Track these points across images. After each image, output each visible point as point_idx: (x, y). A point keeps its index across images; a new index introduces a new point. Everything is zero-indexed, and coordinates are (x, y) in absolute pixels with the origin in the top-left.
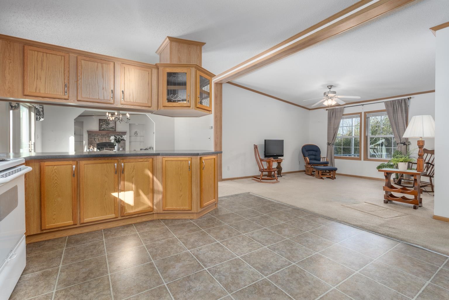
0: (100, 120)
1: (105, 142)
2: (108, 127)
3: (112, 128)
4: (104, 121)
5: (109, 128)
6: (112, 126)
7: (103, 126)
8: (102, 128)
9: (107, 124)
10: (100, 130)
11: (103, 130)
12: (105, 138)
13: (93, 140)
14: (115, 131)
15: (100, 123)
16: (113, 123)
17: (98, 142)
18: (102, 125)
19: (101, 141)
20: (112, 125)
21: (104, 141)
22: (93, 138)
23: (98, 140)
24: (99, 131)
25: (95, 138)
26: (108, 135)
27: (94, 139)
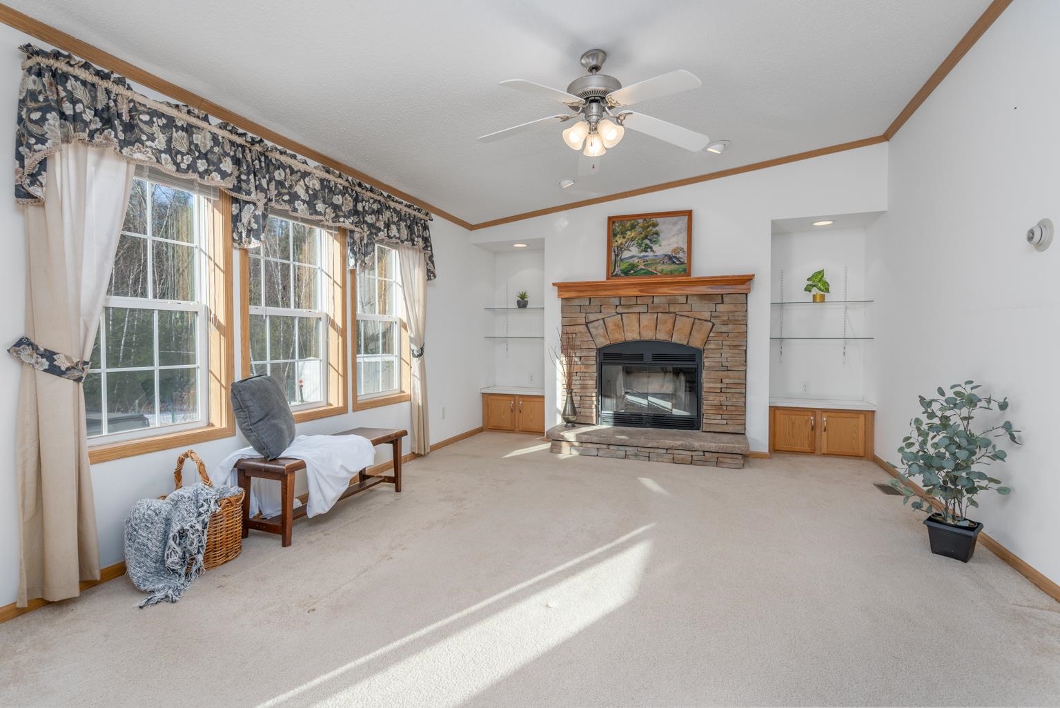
0: (612, 220)
1: (635, 336)
2: (650, 254)
3: (671, 259)
4: (633, 227)
5: (655, 262)
6: (674, 246)
7: (626, 254)
8: (624, 266)
9: (646, 237)
10: (611, 274)
11: (626, 273)
12: (634, 317)
13: (583, 329)
14: (687, 272)
15: (612, 234)
16: (679, 232)
17: (602, 342)
18: (621, 248)
19: (618, 337)
20: (674, 239)
21: (632, 335)
22: (583, 321)
23: (601, 331)
24: (608, 278)
25: (592, 317)
26: (650, 301)
27: (587, 324)
